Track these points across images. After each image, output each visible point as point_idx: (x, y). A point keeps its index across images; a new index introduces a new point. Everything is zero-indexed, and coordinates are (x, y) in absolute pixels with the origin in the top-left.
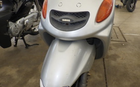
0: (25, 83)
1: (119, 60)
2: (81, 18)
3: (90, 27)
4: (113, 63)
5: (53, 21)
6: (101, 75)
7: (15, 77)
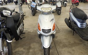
0: (29, 52)
1: (58, 38)
2: (50, 30)
3: (52, 32)
4: (56, 39)
5: (43, 31)
6: (53, 44)
7: (24, 51)
